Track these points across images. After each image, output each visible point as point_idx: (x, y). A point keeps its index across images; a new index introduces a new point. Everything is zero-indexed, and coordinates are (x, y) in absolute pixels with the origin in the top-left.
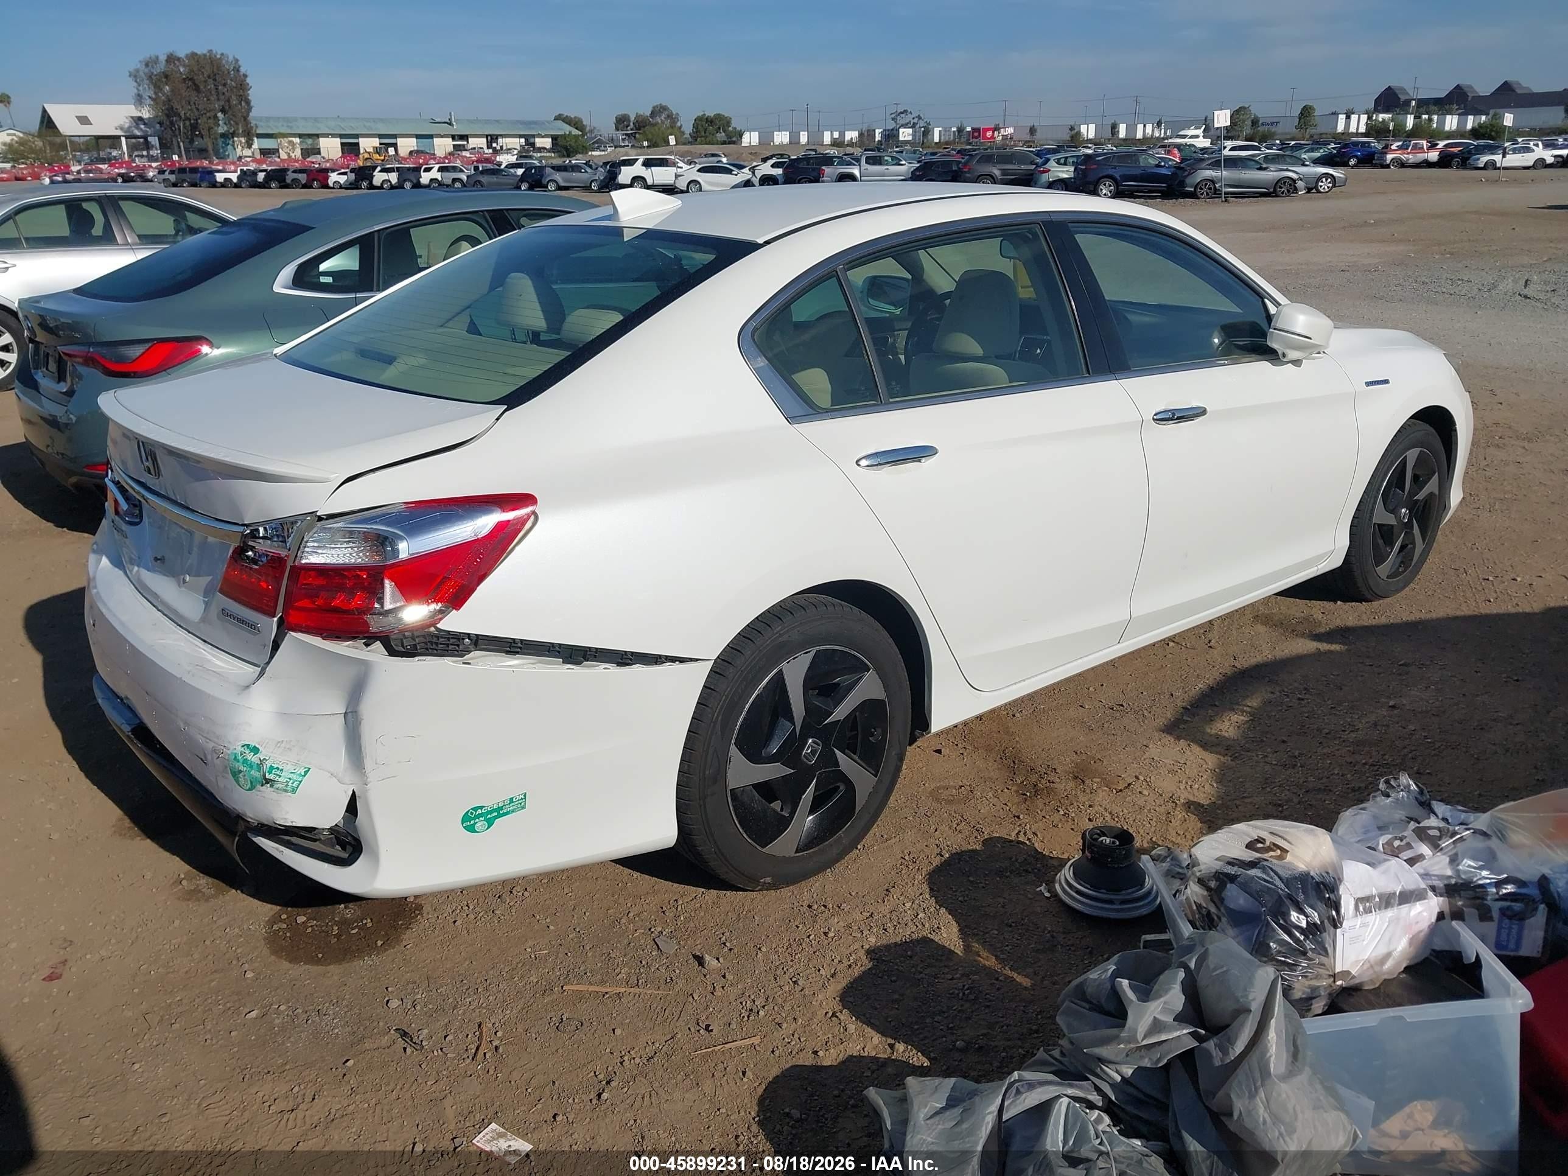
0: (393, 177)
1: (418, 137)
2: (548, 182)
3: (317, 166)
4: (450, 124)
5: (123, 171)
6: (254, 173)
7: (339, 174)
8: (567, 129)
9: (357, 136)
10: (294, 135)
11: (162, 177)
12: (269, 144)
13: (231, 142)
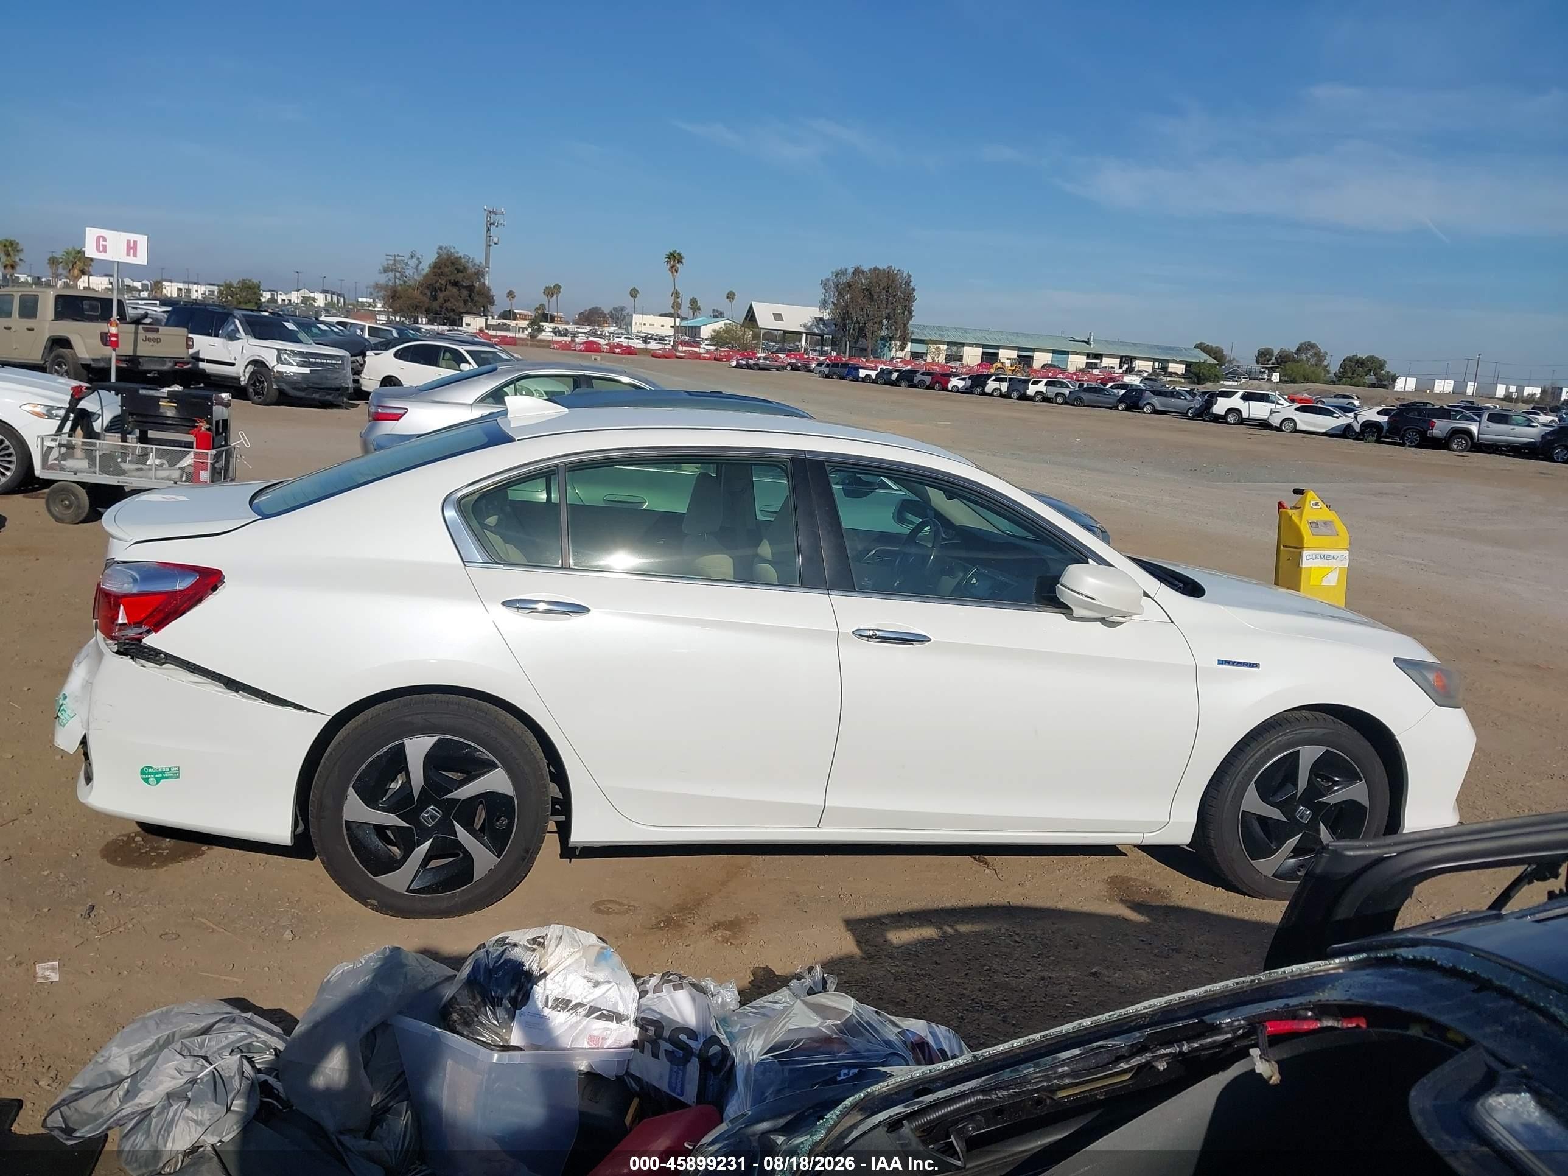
0: (1004, 387)
1: (1054, 352)
2: (1147, 404)
3: (954, 371)
4: (1088, 343)
5: (793, 361)
6: (890, 372)
7: (959, 379)
8: (1203, 357)
9: (998, 347)
10: (943, 343)
11: (819, 369)
12: (920, 348)
13: (888, 345)
